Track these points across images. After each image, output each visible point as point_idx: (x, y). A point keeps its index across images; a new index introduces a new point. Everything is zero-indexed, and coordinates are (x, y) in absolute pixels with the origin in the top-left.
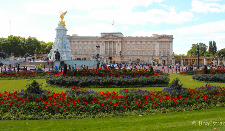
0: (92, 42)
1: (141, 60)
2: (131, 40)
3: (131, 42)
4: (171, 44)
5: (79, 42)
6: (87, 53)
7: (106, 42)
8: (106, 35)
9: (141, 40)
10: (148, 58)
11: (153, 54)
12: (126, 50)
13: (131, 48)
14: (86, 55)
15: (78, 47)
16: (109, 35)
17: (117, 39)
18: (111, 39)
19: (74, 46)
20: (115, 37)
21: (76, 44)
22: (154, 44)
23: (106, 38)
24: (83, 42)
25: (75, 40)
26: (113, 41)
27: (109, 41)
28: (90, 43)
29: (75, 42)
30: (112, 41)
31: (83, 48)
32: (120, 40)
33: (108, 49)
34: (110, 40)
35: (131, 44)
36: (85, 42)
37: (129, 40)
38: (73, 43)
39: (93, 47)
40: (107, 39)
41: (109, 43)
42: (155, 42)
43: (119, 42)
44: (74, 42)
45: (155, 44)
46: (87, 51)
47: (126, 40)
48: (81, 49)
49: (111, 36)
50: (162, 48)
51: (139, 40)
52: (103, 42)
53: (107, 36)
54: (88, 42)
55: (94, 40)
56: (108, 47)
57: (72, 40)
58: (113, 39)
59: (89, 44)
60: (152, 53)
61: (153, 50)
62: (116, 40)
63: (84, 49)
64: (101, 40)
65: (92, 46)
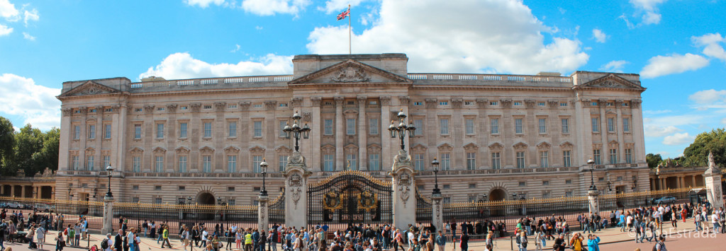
0: (245, 107)
1: (509, 192)
2: (456, 93)
3: (457, 104)
4: (635, 111)
5: (172, 108)
6: (219, 167)
7: (323, 102)
8: (325, 65)
9: (504, 96)
10: (544, 182)
11: (562, 163)
12: (432, 144)
13: (459, 136)
14: (214, 175)
15: (172, 134)
16: (340, 68)
17: (383, 86)
18: (350, 90)
19: (149, 133)
20: (375, 78)
21: (156, 118)
22: (563, 113)
23: (326, 79)
24: (196, 108)
25: (151, 102)
26: (365, 95)
27: (342, 96)
28: (232, 113)
29: (156, 112)
30: (360, 96)
31: (195, 141)
32: (404, 92)
33: (339, 141)
34: (349, 92)
35: (457, 116)
36: (207, 107)
37: (447, 95)
38: (142, 117)
39: (251, 133)
40: (333, 86)
41: (339, 110)
42: (569, 106)
43: (395, 102)
44: (150, 109)
45: (569, 112)
46: (220, 157)
47: (432, 95)
48: (186, 146)
49: (351, 72)
50: (604, 133)
51: (495, 93)
52: (307, 103)
53: (328, 70)
54: (221, 107)
55: (258, 96)
56: (339, 133)
57: (140, 103)
58: (366, 84)
59: (227, 115)
60: (561, 157)
61: (562, 140)
62: (379, 93)
63: (202, 144)
64: (297, 94)
65: (245, 127)
